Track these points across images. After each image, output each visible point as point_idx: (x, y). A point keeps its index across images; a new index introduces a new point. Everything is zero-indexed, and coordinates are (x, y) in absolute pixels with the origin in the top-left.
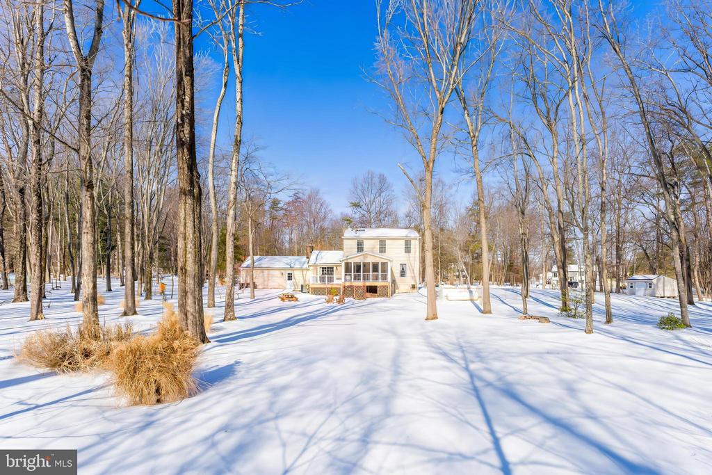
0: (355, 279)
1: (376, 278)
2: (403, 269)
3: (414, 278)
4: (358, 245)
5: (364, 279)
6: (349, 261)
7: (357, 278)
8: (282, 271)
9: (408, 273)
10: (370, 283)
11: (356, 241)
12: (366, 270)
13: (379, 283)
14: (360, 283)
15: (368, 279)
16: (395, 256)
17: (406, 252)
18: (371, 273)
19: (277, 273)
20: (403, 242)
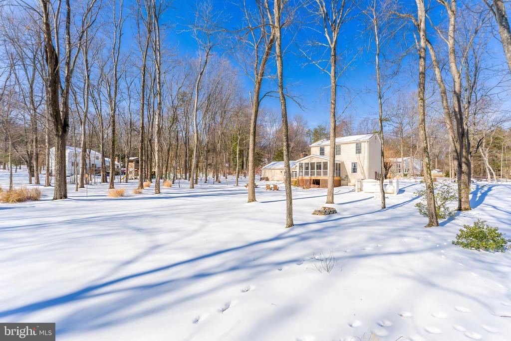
0: (305, 175)
1: (319, 174)
2: (355, 166)
3: (363, 173)
4: (321, 150)
5: (311, 175)
6: (302, 162)
7: (307, 174)
8: (282, 170)
9: (359, 169)
10: (315, 177)
11: (319, 148)
12: (313, 168)
13: (321, 177)
14: (307, 178)
15: (314, 175)
16: (347, 157)
17: (357, 153)
18: (316, 170)
19: (279, 171)
20: (354, 145)
